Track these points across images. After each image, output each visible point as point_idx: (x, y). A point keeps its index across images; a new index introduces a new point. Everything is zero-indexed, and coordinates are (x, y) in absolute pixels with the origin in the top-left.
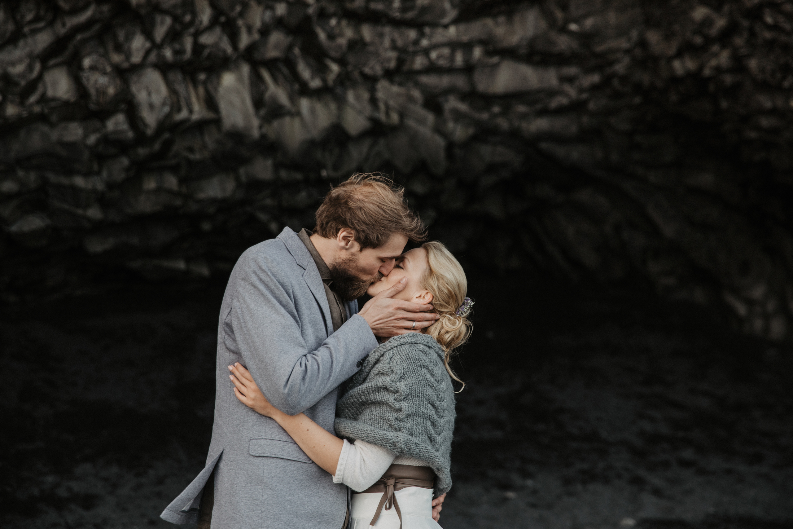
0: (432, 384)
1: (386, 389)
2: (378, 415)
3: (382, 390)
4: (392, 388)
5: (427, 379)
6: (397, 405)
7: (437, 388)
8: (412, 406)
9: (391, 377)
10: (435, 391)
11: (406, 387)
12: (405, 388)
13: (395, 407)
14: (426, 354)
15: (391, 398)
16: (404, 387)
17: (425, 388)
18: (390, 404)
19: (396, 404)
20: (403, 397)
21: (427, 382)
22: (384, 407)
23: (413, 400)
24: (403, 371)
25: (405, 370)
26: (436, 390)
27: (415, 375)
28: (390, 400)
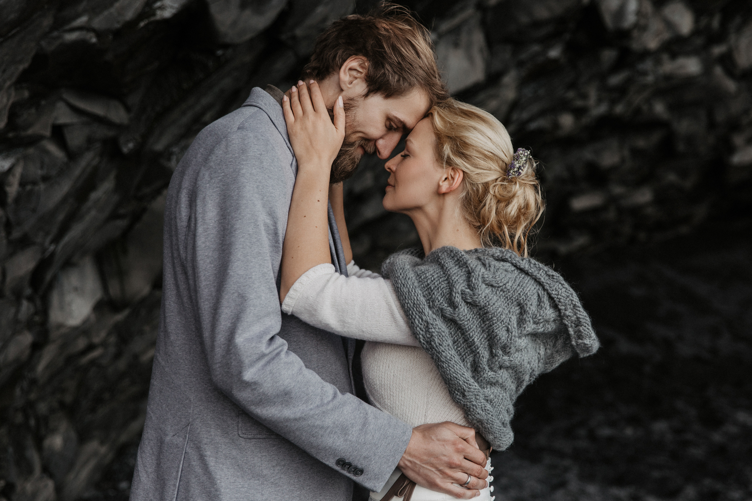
0: (511, 328)
1: (469, 274)
2: (429, 282)
3: (464, 270)
4: (475, 280)
5: (511, 320)
6: (458, 299)
7: (513, 338)
8: (469, 320)
9: (486, 273)
10: (509, 340)
11: (485, 297)
12: (483, 297)
13: (455, 298)
14: (540, 303)
15: (462, 285)
16: (484, 295)
17: (500, 325)
18: (454, 289)
19: (459, 297)
20: (471, 301)
21: (508, 321)
22: (443, 283)
23: (475, 317)
24: (501, 284)
25: (504, 286)
26: (511, 340)
27: (504, 302)
28: (458, 286)
